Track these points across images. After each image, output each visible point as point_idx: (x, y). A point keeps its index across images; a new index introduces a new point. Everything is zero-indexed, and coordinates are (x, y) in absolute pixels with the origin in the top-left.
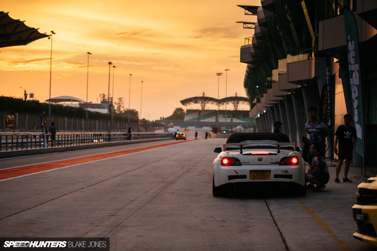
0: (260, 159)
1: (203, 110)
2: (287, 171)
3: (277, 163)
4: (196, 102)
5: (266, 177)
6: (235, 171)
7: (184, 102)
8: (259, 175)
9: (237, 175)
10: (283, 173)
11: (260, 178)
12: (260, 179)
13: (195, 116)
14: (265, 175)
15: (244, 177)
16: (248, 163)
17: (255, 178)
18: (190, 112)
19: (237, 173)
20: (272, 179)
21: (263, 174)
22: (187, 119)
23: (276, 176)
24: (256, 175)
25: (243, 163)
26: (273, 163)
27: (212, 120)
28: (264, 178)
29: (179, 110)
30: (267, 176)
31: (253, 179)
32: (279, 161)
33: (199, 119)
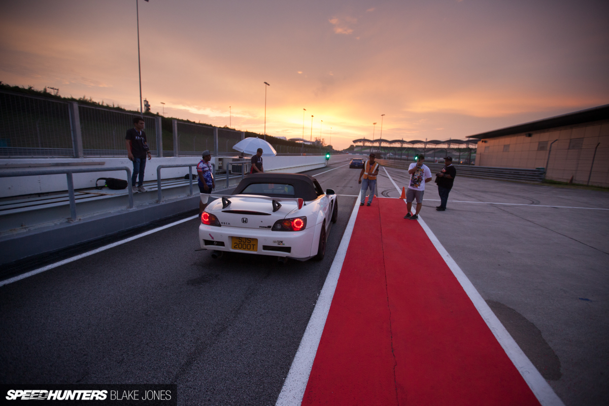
0: (245, 220)
1: (364, 146)
2: (282, 242)
3: (269, 227)
4: (360, 142)
5: (252, 246)
6: (210, 234)
7: (355, 141)
8: (242, 243)
9: (213, 240)
10: (276, 245)
11: (244, 247)
12: (244, 249)
13: (360, 149)
14: (251, 244)
15: (222, 244)
16: (229, 224)
17: (237, 246)
18: (357, 146)
19: (213, 238)
20: (261, 251)
21: (249, 242)
22: (355, 150)
23: (265, 248)
24: (238, 243)
25: (222, 223)
26: (263, 227)
27: (368, 151)
28: (249, 248)
29: (352, 146)
30: (254, 245)
31: (235, 248)
32: (272, 225)
33: (361, 150)
